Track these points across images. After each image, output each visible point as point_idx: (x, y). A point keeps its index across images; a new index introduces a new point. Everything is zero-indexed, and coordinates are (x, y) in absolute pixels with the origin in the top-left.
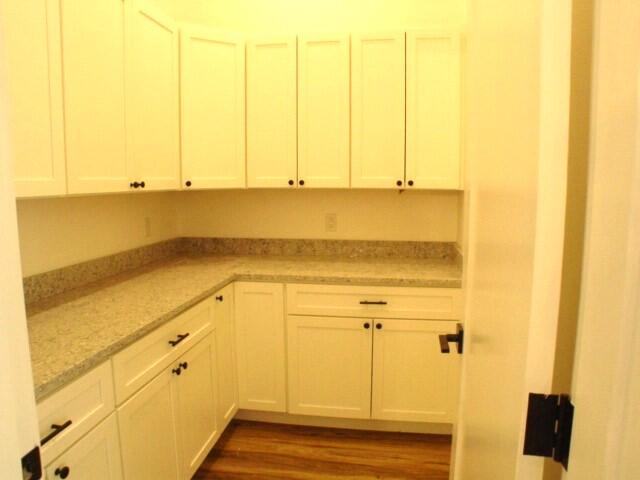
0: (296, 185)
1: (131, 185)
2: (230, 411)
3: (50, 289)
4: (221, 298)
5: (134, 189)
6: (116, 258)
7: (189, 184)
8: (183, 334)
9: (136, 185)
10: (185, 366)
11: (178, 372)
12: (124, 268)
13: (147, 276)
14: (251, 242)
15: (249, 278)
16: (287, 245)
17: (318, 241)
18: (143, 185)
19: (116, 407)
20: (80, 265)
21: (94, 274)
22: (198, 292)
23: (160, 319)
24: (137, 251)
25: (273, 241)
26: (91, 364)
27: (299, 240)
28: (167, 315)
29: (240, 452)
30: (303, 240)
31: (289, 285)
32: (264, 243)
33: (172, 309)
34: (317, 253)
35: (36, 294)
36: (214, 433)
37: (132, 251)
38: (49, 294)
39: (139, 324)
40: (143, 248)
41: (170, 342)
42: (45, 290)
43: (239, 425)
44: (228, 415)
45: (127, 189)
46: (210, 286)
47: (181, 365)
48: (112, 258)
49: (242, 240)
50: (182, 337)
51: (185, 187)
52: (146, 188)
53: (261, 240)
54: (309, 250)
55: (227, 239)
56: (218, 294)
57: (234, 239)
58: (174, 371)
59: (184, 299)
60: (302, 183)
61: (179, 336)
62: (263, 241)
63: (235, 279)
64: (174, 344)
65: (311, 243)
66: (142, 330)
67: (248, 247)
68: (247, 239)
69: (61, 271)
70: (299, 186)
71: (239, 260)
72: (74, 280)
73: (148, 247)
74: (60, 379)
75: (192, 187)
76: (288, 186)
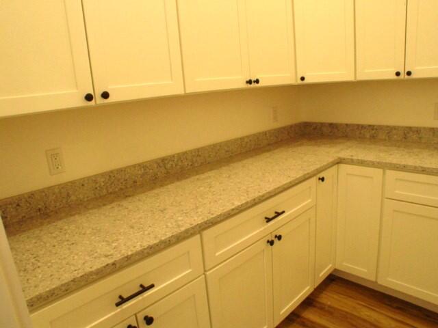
0: (403, 76)
1: (247, 82)
2: (326, 270)
3: (190, 164)
4: (323, 179)
5: (249, 86)
6: (246, 140)
7: (303, 79)
8: (280, 211)
9: (250, 82)
10: (279, 238)
11: (271, 243)
12: (253, 147)
13: (268, 154)
14: (361, 127)
15: (351, 162)
16: (394, 132)
17: (424, 128)
18: (257, 81)
19: (205, 271)
20: (215, 145)
21: (227, 151)
22: (300, 174)
23: (254, 200)
24: (265, 133)
25: (381, 128)
26: (178, 239)
27: (407, 127)
28: (263, 196)
29: (329, 306)
30: (410, 128)
31: (388, 172)
32: (373, 130)
33: (268, 190)
34: (423, 141)
35: (178, 167)
36: (308, 288)
37: (260, 133)
38: (189, 167)
39: (233, 204)
40: (269, 131)
41: (266, 218)
42: (186, 163)
43: (335, 280)
44: (323, 274)
45: (243, 85)
46: (312, 168)
47: (276, 236)
48: (242, 139)
49: (353, 125)
50: (278, 214)
51: (300, 82)
52: (261, 84)
53: (370, 126)
54: (415, 137)
55: (341, 125)
56: (321, 175)
57: (347, 125)
58: (268, 242)
59: (285, 181)
60: (409, 73)
61: (276, 213)
62: (371, 127)
63: (340, 162)
64: (268, 220)
65: (417, 131)
66: (233, 210)
67: (358, 133)
68: (358, 125)
69: (198, 150)
70: (407, 77)
71: (349, 144)
72: (209, 156)
73: (275, 130)
74: (146, 251)
75: (306, 81)
76: (396, 77)
